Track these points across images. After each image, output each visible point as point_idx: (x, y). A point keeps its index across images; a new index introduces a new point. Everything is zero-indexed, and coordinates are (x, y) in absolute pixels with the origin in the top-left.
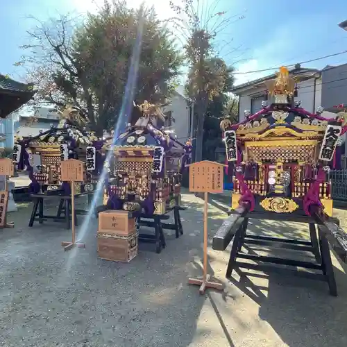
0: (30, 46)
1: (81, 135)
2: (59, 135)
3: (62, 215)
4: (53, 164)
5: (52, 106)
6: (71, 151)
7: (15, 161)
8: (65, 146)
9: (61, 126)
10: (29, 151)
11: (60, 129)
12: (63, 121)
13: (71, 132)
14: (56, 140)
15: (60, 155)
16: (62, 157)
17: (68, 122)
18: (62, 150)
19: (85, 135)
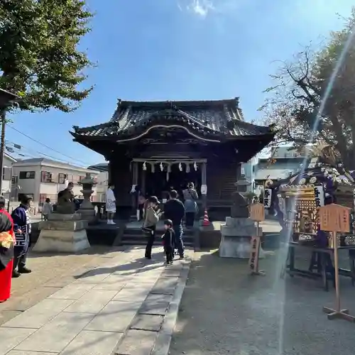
0: (272, 88)
1: (338, 174)
2: (311, 176)
3: (315, 271)
4: (304, 209)
5: (290, 144)
6: (327, 194)
7: (266, 206)
8: (320, 189)
9: (312, 165)
10: (279, 196)
11: (311, 169)
12: (314, 160)
13: (326, 171)
14: (307, 182)
15: (314, 199)
16: (317, 202)
17: (321, 160)
18: (317, 193)
19: (342, 173)
